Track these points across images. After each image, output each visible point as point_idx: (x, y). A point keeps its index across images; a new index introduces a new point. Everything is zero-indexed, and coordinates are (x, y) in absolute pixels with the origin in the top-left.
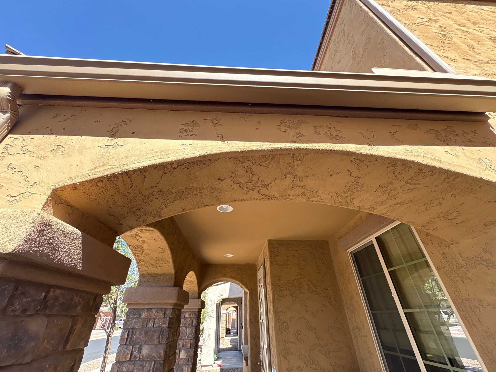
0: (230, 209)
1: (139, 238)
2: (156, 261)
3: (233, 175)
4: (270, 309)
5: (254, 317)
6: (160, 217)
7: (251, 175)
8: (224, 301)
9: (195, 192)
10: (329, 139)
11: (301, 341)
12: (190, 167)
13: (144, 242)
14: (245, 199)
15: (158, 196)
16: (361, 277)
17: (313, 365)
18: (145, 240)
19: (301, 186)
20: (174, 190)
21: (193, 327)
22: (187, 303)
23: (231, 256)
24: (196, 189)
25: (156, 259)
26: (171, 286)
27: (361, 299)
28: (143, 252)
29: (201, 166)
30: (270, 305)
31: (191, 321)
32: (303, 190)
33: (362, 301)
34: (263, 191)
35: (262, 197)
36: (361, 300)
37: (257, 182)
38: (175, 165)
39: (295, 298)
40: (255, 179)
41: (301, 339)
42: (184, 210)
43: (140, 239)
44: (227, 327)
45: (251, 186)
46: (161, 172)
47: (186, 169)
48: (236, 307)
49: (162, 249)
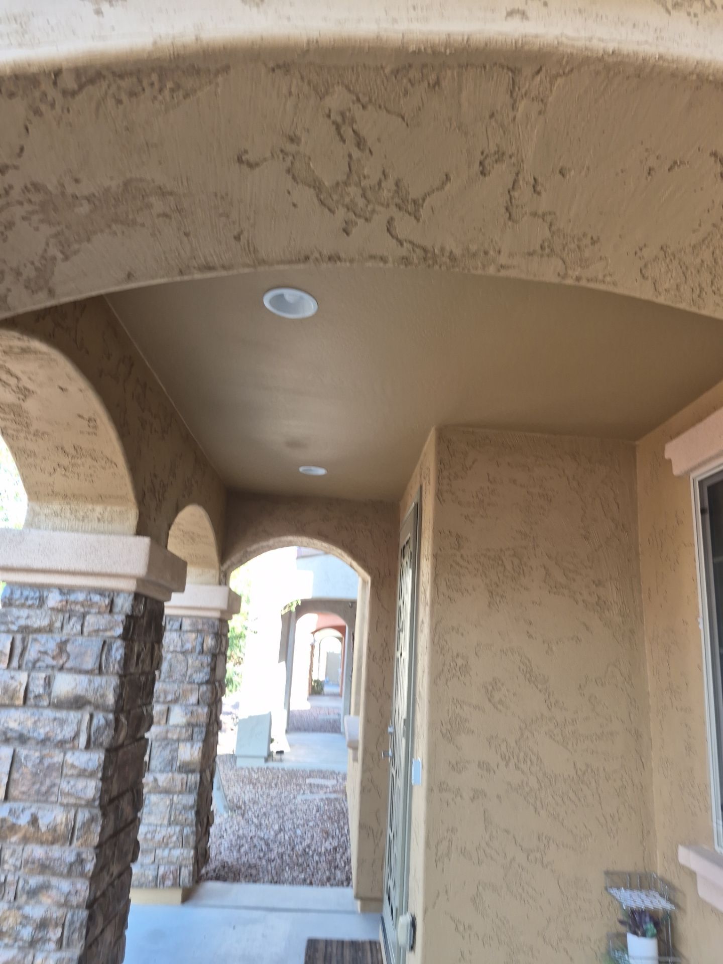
0: (309, 307)
1: (9, 377)
2: (73, 457)
3: (291, 148)
4: (423, 621)
5: (382, 645)
6: (51, 293)
7: (356, 153)
8: (305, 607)
9: (158, 205)
10: (662, 10)
11: (500, 707)
12: (124, 97)
13: (25, 393)
14: (343, 255)
15: (27, 207)
16: (714, 556)
17: (525, 761)
18: (30, 386)
19: (540, 212)
20: (85, 188)
21: (206, 654)
22: (181, 588)
23: (321, 472)
24: (162, 193)
25: (74, 452)
26: (124, 534)
27: (698, 616)
28: (27, 425)
29: (167, 92)
30: (424, 615)
31: (200, 640)
32: (548, 234)
33: (700, 620)
34: (405, 226)
35: (403, 251)
36: (696, 619)
37: (380, 183)
38: (69, 83)
39: (498, 599)
40: (371, 169)
41: (501, 701)
42: (130, 276)
43: (13, 381)
44: (315, 678)
45: (361, 202)
46: (19, 106)
47: (110, 102)
48: (341, 629)
49: (90, 420)
